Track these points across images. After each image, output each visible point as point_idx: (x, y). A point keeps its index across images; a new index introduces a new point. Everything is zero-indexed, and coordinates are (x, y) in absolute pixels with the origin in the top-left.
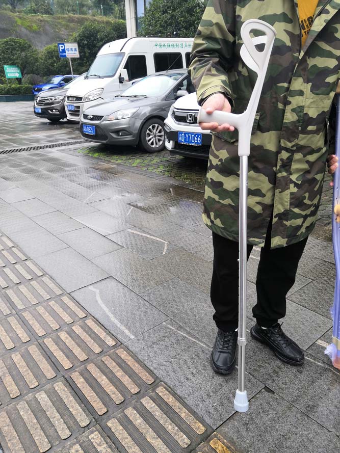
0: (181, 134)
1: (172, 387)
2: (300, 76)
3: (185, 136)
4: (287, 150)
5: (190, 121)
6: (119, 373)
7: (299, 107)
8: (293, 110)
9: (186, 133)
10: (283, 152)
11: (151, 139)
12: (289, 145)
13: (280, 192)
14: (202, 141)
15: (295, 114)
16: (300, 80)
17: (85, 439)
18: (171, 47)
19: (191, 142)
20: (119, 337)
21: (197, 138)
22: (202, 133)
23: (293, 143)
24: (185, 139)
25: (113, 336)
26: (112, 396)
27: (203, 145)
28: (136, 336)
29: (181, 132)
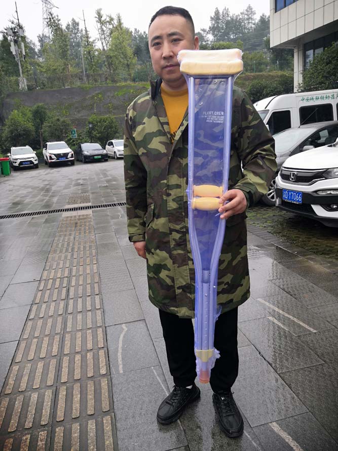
0: (285, 191)
1: (117, 419)
2: (174, 174)
3: (289, 194)
4: (177, 231)
5: (293, 179)
6: (90, 396)
7: (178, 197)
8: (173, 200)
9: (289, 191)
10: (174, 233)
11: (271, 193)
12: (178, 227)
13: (178, 267)
14: (302, 200)
15: (175, 203)
16: (175, 176)
17: (36, 433)
18: (320, 99)
19: (293, 200)
20: (113, 370)
21: (298, 196)
22: (302, 192)
23: (181, 226)
24: (288, 197)
25: (109, 366)
26: (74, 411)
27: (303, 204)
28: (124, 371)
29: (285, 190)
